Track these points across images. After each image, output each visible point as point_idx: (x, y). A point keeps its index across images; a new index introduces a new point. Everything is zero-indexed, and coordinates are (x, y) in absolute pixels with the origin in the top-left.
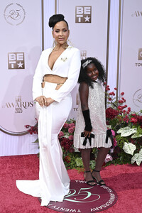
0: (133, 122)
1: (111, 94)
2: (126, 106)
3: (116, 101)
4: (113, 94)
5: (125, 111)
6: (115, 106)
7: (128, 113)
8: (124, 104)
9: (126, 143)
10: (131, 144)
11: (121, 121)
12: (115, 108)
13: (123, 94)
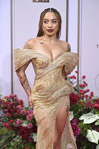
0: (96, 108)
1: (71, 78)
2: (88, 90)
3: (77, 86)
4: (74, 77)
5: (87, 96)
6: (76, 90)
7: (90, 98)
8: (85, 89)
9: (89, 131)
10: (94, 132)
11: (83, 107)
12: (76, 93)
13: (84, 77)
